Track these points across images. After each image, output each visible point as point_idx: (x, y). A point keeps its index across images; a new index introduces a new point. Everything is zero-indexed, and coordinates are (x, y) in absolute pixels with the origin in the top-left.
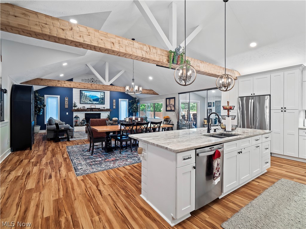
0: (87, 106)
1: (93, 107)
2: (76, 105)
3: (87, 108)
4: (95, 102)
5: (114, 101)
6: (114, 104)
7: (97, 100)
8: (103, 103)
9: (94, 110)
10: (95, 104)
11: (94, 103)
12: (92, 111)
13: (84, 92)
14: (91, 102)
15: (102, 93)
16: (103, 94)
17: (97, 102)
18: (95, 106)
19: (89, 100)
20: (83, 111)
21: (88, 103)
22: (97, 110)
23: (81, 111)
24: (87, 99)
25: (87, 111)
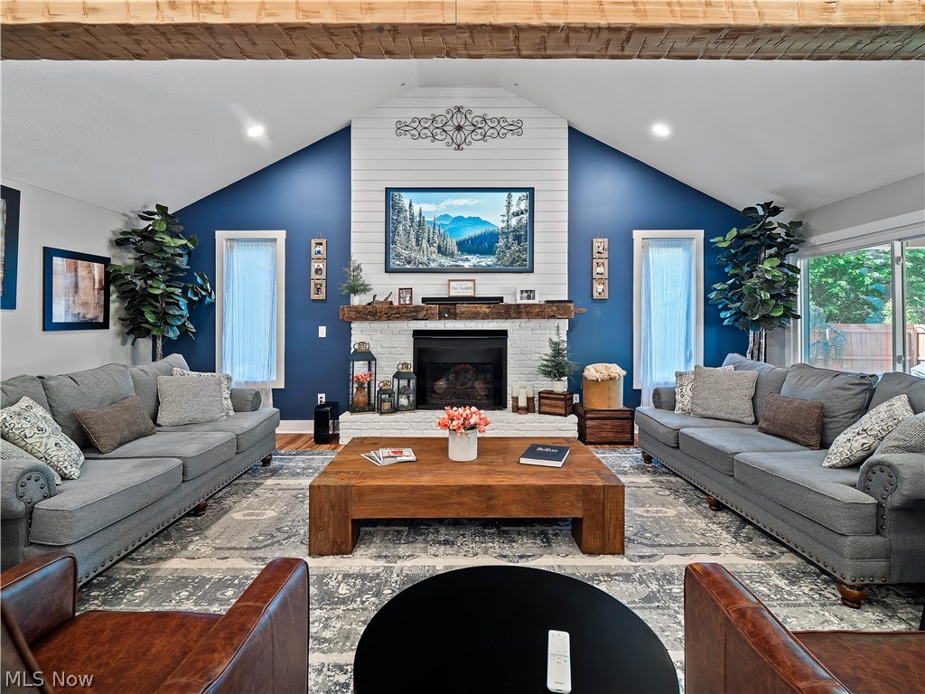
0: (427, 287)
1: (460, 289)
2: (366, 278)
3: (424, 300)
4: (473, 260)
5: (600, 244)
6: (600, 270)
7: (483, 244)
8: (523, 264)
9: (461, 308)
10: (475, 270)
11: (467, 265)
12: (454, 316)
13: (405, 199)
14: (447, 262)
15: (516, 196)
16: (524, 205)
17: (488, 261)
18: (474, 280)
19: (439, 247)
20: (398, 318)
21: (433, 265)
22: (484, 309)
23: (389, 319)
24: (424, 243)
25: (421, 315)
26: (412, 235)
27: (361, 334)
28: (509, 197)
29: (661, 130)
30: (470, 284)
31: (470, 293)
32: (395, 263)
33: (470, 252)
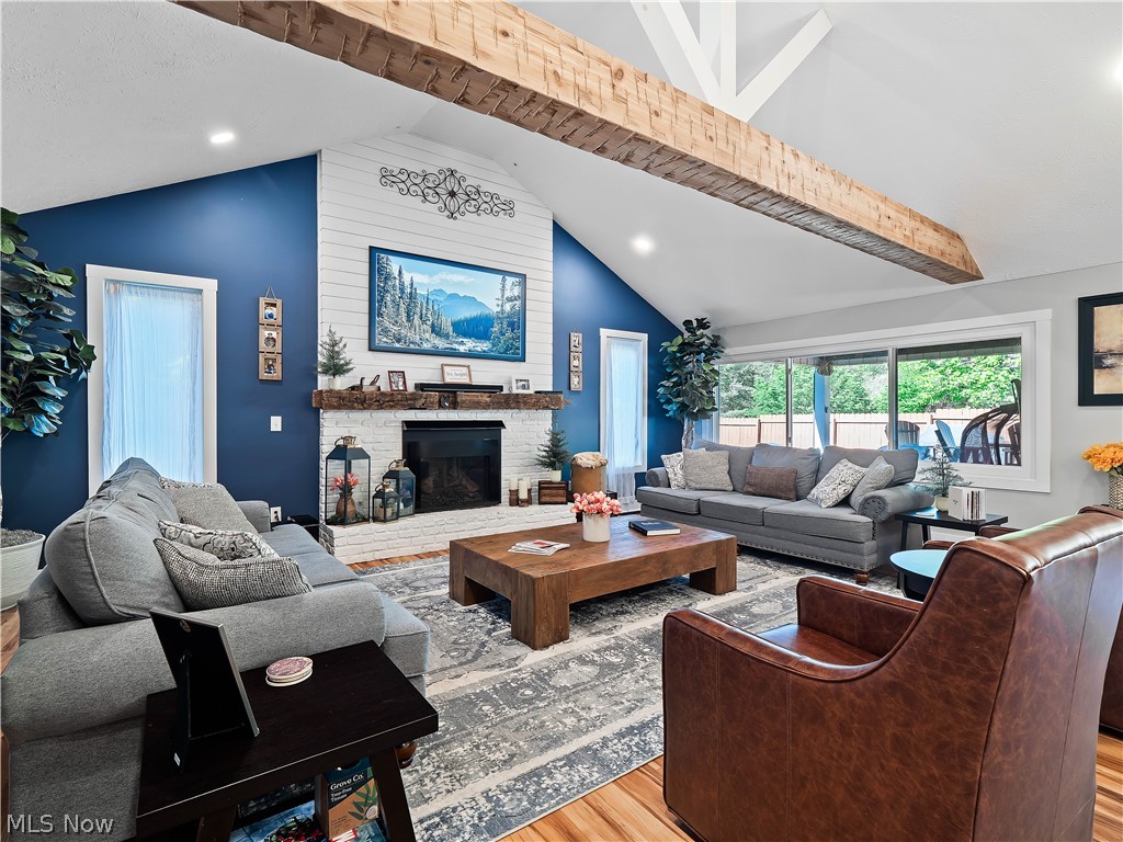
0: (420, 370)
1: (455, 374)
2: (346, 355)
3: (421, 387)
4: (469, 344)
6: (576, 363)
7: (475, 328)
8: (514, 352)
9: (462, 396)
10: (470, 355)
11: (462, 349)
12: (454, 405)
13: (394, 264)
14: (441, 344)
15: (510, 280)
16: (517, 291)
17: (483, 346)
18: (468, 367)
19: (433, 326)
20: (391, 407)
21: (426, 346)
22: (485, 398)
23: (380, 407)
24: (417, 321)
25: (419, 403)
26: (403, 308)
27: (335, 426)
28: (504, 280)
29: (643, 245)
30: (465, 370)
31: (465, 380)
32: (381, 340)
33: (465, 336)
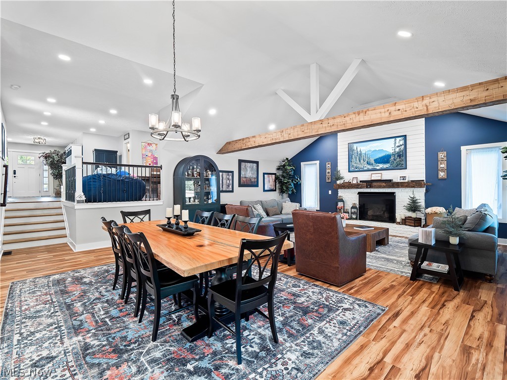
0: (363, 177)
1: (376, 176)
2: (343, 174)
3: (361, 181)
4: (381, 166)
6: (442, 166)
7: (385, 159)
8: (402, 166)
9: (374, 184)
10: (381, 169)
11: (378, 168)
12: (371, 187)
14: (370, 167)
15: (398, 139)
16: (402, 142)
17: (387, 166)
19: (367, 162)
20: (352, 188)
21: (365, 169)
22: (384, 184)
23: (349, 188)
24: (362, 161)
25: (360, 187)
26: (357, 159)
27: (342, 193)
28: (395, 140)
30: (380, 175)
31: (379, 178)
32: (352, 169)
33: (379, 163)
